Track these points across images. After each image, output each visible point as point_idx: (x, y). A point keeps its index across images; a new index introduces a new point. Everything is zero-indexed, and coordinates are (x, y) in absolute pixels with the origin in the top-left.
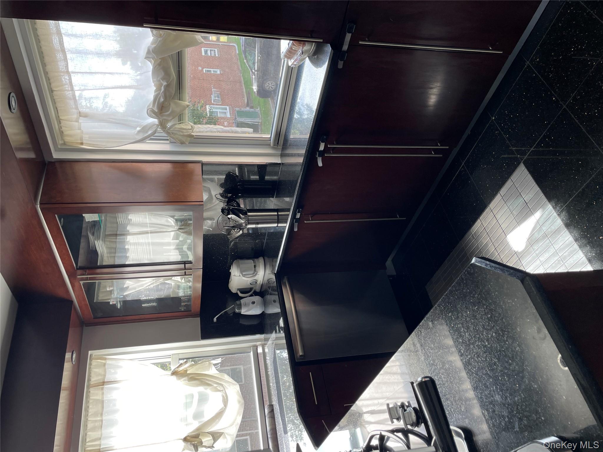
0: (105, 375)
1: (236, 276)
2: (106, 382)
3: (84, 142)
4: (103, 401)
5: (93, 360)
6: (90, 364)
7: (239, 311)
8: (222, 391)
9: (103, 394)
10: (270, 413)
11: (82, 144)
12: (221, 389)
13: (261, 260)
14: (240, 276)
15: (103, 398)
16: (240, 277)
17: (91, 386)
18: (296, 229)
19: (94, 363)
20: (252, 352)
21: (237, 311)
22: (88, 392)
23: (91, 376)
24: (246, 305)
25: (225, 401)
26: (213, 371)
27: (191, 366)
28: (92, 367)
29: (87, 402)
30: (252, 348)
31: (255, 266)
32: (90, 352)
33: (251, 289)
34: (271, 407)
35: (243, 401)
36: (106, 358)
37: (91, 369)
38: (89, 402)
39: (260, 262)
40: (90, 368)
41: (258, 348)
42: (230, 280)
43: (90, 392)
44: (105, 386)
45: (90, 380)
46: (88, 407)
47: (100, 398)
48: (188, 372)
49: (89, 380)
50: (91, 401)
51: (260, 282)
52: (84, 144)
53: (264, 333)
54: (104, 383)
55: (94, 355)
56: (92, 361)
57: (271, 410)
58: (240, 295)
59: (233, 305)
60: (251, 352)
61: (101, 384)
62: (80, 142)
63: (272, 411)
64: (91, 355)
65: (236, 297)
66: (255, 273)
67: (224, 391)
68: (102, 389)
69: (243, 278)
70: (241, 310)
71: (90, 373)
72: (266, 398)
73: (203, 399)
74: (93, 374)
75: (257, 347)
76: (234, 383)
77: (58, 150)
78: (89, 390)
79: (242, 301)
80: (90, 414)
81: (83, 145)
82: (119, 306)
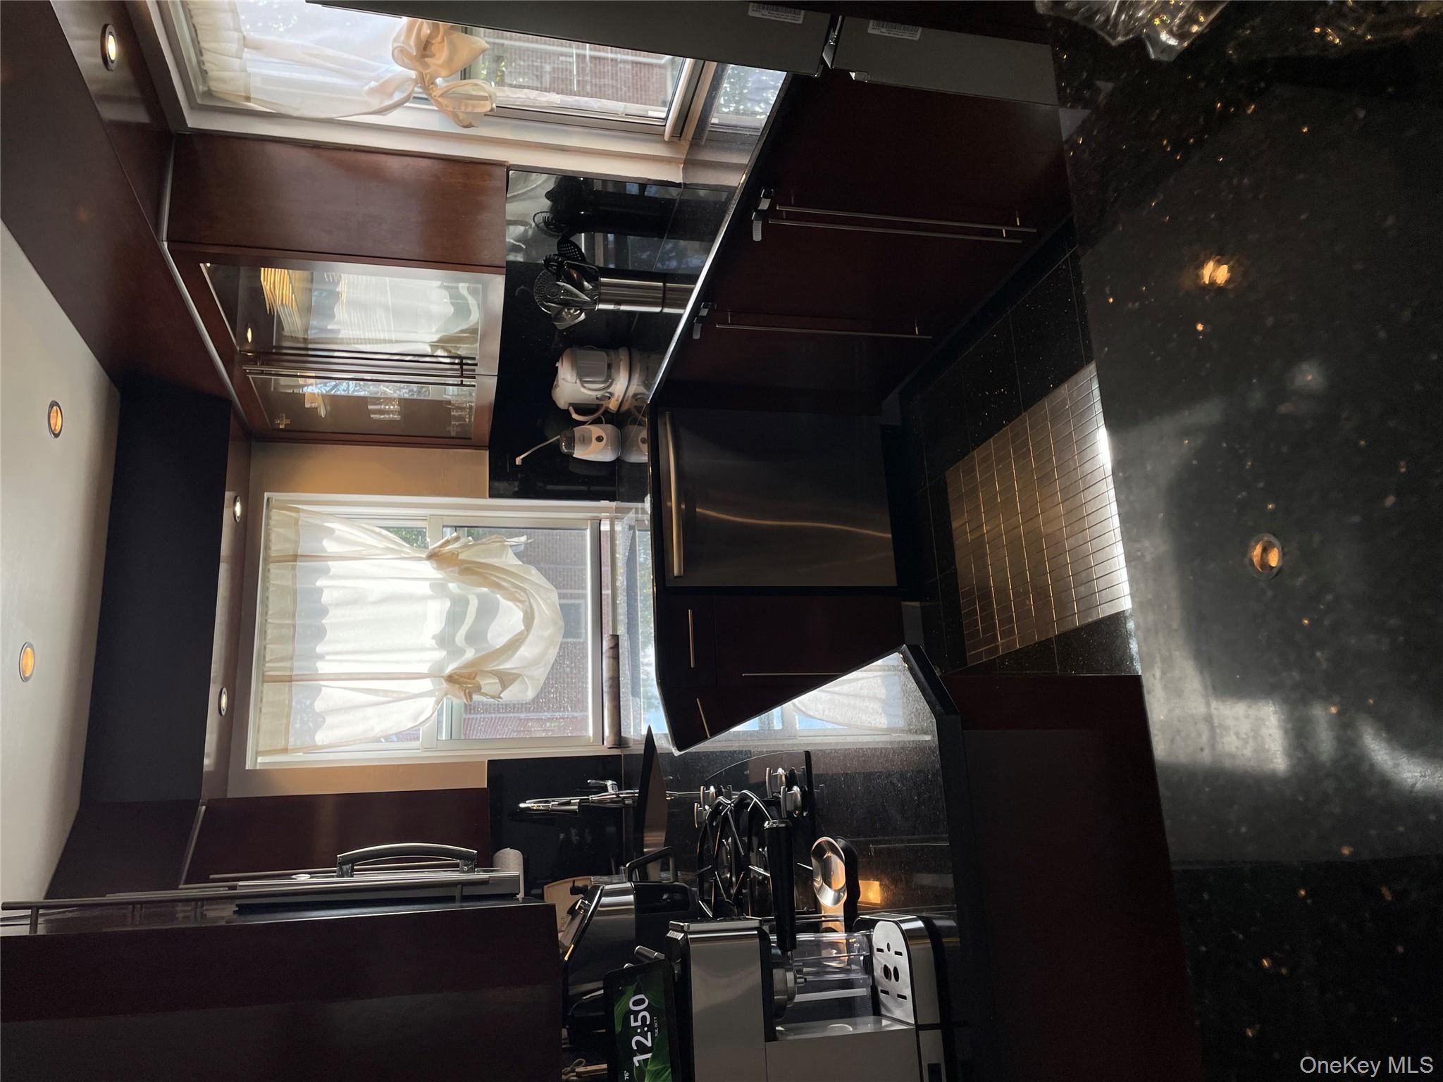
0: (297, 542)
1: (566, 381)
2: (302, 556)
3: (252, 96)
4: (296, 590)
5: (274, 510)
6: (268, 517)
7: (570, 451)
8: (524, 601)
9: (294, 576)
10: (611, 650)
11: (248, 99)
12: (522, 599)
13: (623, 355)
14: (576, 382)
15: (296, 585)
16: (575, 385)
17: (271, 560)
18: (697, 336)
19: (276, 515)
20: (588, 532)
21: (566, 451)
22: (266, 570)
23: (270, 541)
24: (584, 440)
25: (529, 619)
26: (510, 560)
27: (466, 546)
28: (272, 523)
29: (266, 589)
30: (589, 521)
31: (609, 366)
32: (266, 495)
33: (598, 407)
34: (615, 638)
35: (562, 623)
36: (299, 509)
37: (269, 527)
38: (268, 589)
39: (621, 360)
40: (267, 525)
41: (602, 522)
42: (555, 383)
43: (269, 570)
44: (299, 563)
45: (270, 549)
46: (267, 598)
47: (290, 583)
48: (460, 557)
49: (267, 548)
50: (271, 589)
51: (619, 396)
52: (252, 100)
53: (616, 500)
54: (295, 558)
55: (275, 500)
56: (271, 510)
57: (613, 645)
58: (575, 416)
59: (559, 437)
60: (586, 529)
61: (292, 559)
62: (243, 94)
63: (615, 647)
64: (268, 499)
65: (564, 420)
66: (609, 379)
67: (527, 603)
68: (294, 568)
69: (583, 390)
70: (574, 449)
71: (268, 535)
72: (607, 619)
73: (487, 611)
74: (273, 537)
75: (600, 521)
76: (547, 586)
77: (195, 107)
78: (268, 567)
79: (578, 431)
80: (270, 612)
81: (250, 102)
82: (323, 413)
